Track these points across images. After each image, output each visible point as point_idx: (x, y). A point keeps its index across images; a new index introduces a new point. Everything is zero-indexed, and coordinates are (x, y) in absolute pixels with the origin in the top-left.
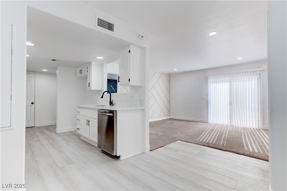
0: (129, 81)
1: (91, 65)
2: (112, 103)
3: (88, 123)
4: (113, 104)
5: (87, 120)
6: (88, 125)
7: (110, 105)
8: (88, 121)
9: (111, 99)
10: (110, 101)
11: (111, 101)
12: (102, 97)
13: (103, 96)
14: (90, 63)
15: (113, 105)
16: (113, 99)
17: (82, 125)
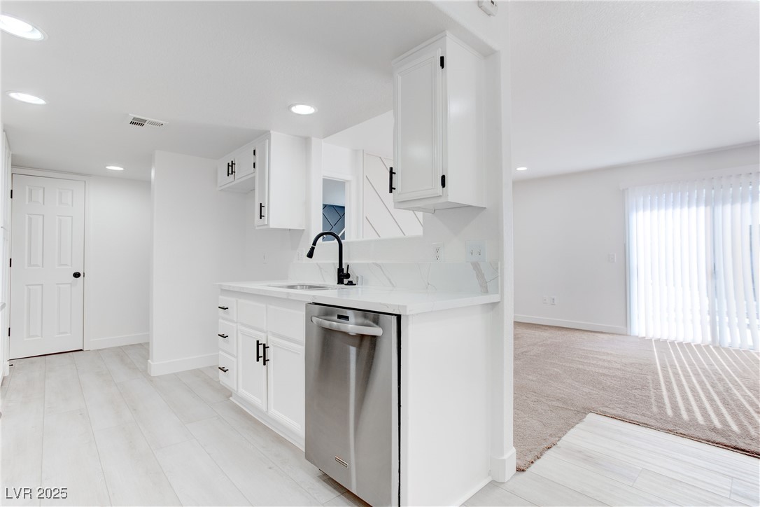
0: (443, 184)
1: (267, 141)
2: (348, 276)
3: (261, 354)
4: (349, 280)
5: (258, 342)
6: (261, 360)
7: (340, 282)
8: (261, 347)
9: (344, 262)
10: (340, 270)
11: (344, 267)
12: (310, 255)
13: (313, 249)
14: (265, 135)
15: (351, 283)
16: (350, 262)
17: (237, 357)
